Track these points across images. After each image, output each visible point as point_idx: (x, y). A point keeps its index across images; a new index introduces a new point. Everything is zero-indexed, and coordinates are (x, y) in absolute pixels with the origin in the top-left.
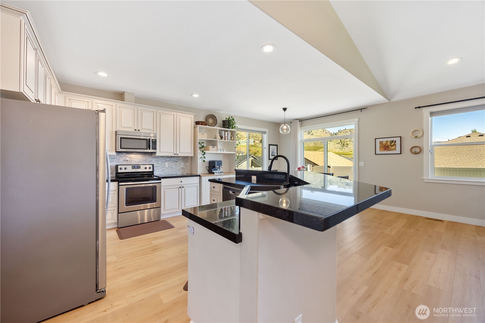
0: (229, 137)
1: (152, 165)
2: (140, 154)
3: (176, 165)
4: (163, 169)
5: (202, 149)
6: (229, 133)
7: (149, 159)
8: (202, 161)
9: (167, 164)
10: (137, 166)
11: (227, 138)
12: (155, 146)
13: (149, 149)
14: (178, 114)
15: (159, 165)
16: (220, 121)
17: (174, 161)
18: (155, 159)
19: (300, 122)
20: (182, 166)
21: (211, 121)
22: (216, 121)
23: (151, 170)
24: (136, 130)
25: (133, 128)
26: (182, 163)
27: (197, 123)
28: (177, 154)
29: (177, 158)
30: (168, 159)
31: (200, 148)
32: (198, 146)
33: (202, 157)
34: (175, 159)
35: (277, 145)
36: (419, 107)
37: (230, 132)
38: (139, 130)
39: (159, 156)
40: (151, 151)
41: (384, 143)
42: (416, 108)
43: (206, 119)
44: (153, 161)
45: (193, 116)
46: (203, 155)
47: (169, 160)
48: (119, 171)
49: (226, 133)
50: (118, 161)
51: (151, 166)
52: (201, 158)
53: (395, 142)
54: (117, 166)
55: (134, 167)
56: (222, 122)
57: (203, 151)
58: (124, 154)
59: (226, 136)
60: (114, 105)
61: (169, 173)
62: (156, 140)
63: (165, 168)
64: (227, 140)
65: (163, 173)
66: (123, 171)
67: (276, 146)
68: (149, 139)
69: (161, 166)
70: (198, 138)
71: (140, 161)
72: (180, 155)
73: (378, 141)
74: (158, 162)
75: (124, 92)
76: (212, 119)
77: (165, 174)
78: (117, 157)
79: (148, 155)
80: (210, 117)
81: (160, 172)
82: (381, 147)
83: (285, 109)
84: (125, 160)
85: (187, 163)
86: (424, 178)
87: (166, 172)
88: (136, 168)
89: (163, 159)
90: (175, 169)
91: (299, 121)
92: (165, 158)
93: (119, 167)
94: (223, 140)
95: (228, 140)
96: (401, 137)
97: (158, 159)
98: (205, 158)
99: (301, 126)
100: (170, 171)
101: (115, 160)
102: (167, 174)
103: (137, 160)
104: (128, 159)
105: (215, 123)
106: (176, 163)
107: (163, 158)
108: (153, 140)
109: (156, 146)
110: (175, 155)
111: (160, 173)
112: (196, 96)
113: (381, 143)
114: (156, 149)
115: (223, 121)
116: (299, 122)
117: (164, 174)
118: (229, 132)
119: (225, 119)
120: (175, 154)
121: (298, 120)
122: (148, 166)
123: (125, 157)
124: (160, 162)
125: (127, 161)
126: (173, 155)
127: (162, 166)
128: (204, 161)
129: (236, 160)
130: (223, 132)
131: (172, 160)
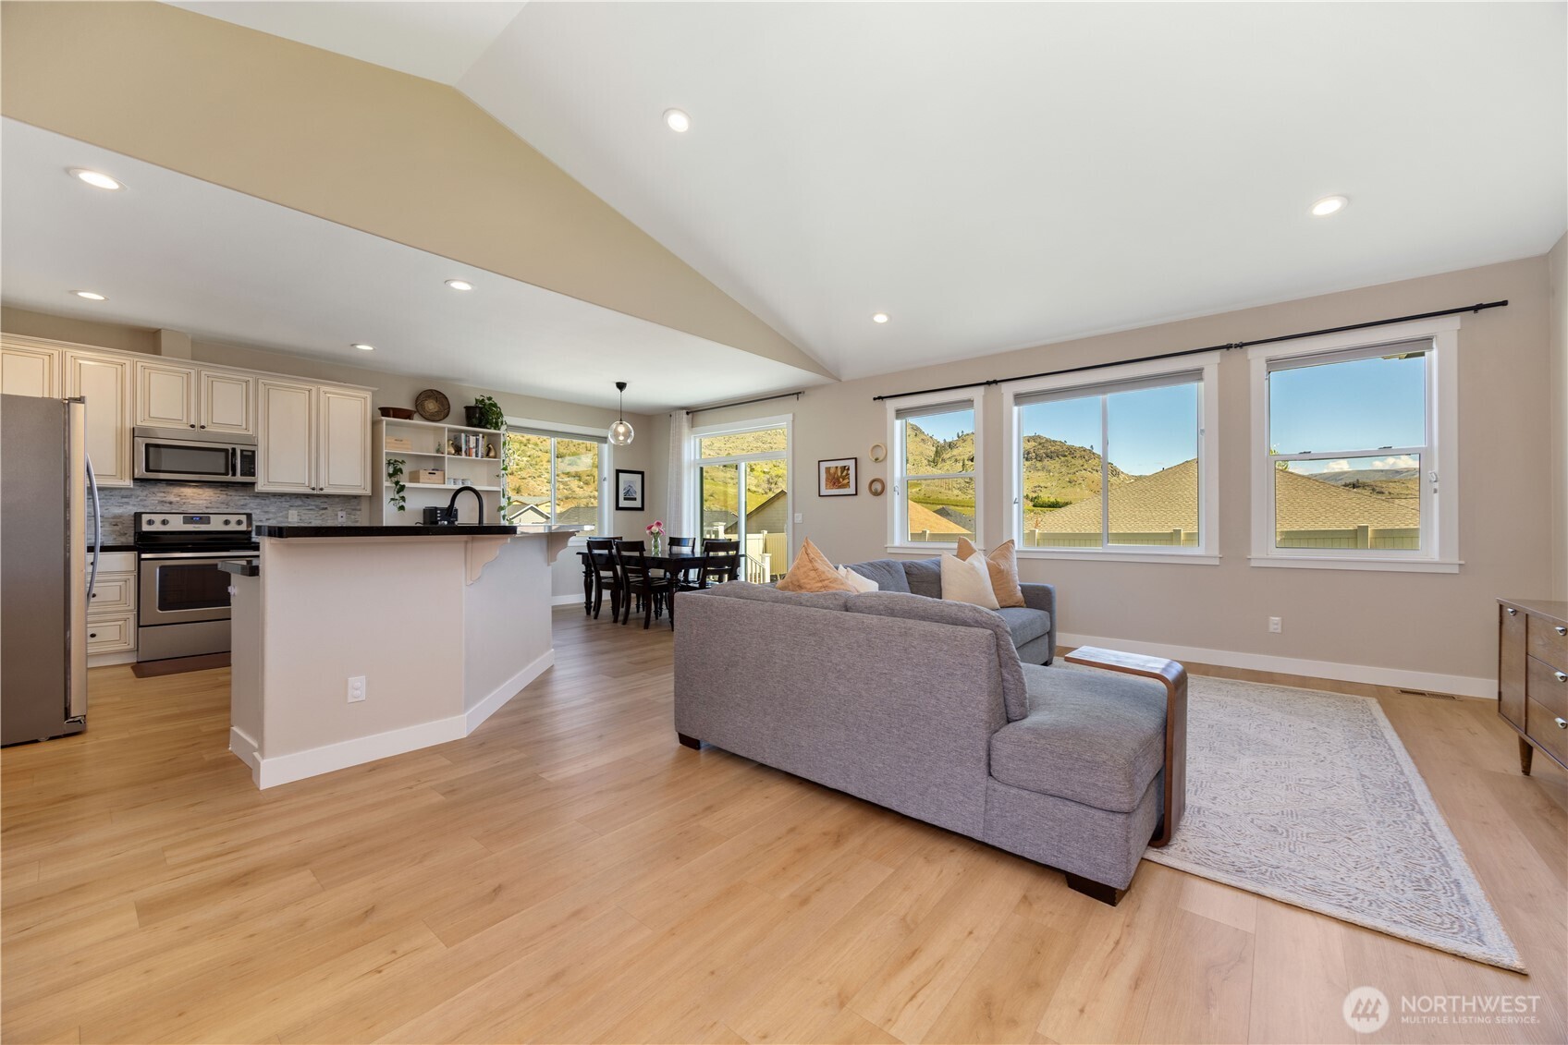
0: (482, 450)
1: (245, 516)
2: (210, 487)
3: (323, 516)
5: (394, 479)
6: (481, 439)
7: (239, 500)
8: (396, 509)
9: (293, 514)
10: (201, 518)
11: (474, 450)
12: (250, 468)
13: (234, 474)
14: (324, 388)
15: (271, 516)
16: (457, 408)
17: (317, 506)
18: (258, 501)
19: (690, 415)
21: (431, 406)
22: (447, 407)
23: (243, 527)
24: (193, 426)
25: (185, 420)
26: (343, 514)
27: (386, 412)
28: (321, 489)
29: (325, 500)
30: (299, 502)
31: (390, 475)
32: (385, 470)
33: (397, 497)
34: (318, 502)
35: (642, 473)
36: (880, 398)
37: (483, 437)
38: (203, 427)
39: (268, 493)
40: (239, 478)
41: (832, 471)
42: (875, 399)
43: (416, 403)
44: (251, 505)
45: (368, 395)
46: (398, 492)
47: (300, 503)
48: (145, 528)
49: (472, 439)
50: (142, 503)
51: (244, 518)
52: (392, 499)
53: (848, 469)
54: (138, 516)
55: (192, 518)
56: (464, 410)
57: (397, 483)
58: (162, 487)
59: (472, 444)
60: (128, 363)
62: (254, 452)
64: (474, 457)
66: (157, 527)
67: (640, 476)
68: (234, 450)
69: (274, 518)
70: (384, 451)
71: (209, 505)
73: (824, 465)
74: (266, 509)
75: (160, 330)
76: (435, 402)
78: (139, 492)
79: (236, 490)
80: (429, 397)
82: (827, 479)
83: (621, 386)
84: (162, 501)
85: (358, 513)
86: (888, 545)
88: (196, 522)
89: (281, 502)
91: (688, 413)
92: (288, 499)
93: (145, 518)
94: (464, 456)
95: (477, 456)
96: (856, 459)
97: (267, 502)
98: (404, 501)
99: (693, 425)
101: (132, 501)
103: (201, 502)
104: (172, 498)
105: (443, 412)
106: (324, 512)
107: (283, 499)
108: (245, 453)
109: (254, 468)
110: (315, 492)
112: (365, 347)
113: (828, 469)
114: (253, 474)
115: (468, 408)
116: (685, 416)
118: (481, 435)
119: (473, 403)
120: (313, 489)
121: (685, 411)
122: (233, 519)
123: (162, 495)
124: (272, 509)
125: (171, 503)
126: (309, 491)
127: (279, 519)
128: (402, 508)
129: (502, 508)
130: (463, 435)
131: (309, 505)
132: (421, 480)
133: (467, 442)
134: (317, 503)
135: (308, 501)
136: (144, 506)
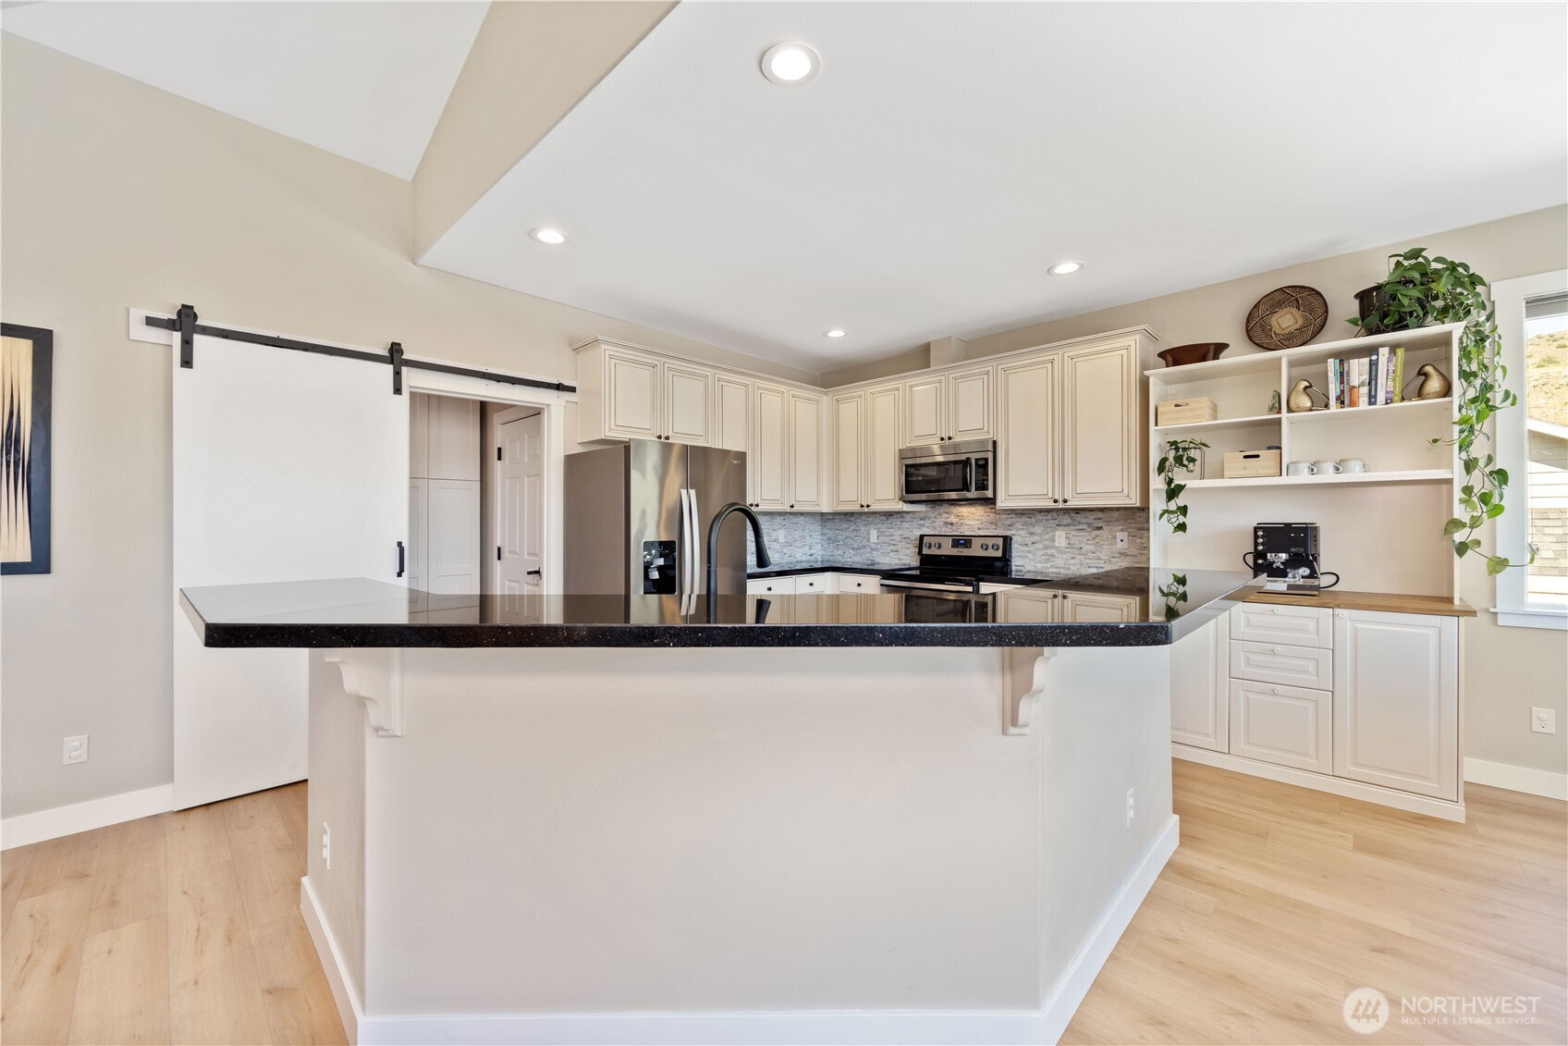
0: (1388, 385)
1: (1002, 539)
2: (982, 505)
3: (1097, 540)
4: (1049, 552)
5: (1167, 476)
7: (1006, 519)
9: (1060, 537)
10: (966, 541)
11: (1365, 390)
12: (984, 480)
13: (970, 489)
15: (1036, 539)
17: (1089, 525)
18: (1024, 519)
20: (1120, 545)
21: (1286, 320)
22: (1320, 311)
23: (999, 554)
24: (943, 439)
25: (937, 433)
26: (1120, 535)
27: (1176, 356)
28: (1066, 502)
29: (1100, 515)
30: (1067, 520)
31: (1161, 469)
32: (1153, 460)
33: (1171, 507)
34: (1091, 517)
37: (1392, 353)
38: (950, 438)
39: (1034, 510)
40: (973, 494)
43: (1248, 321)
44: (1018, 525)
45: (1136, 341)
46: (1170, 499)
47: (1069, 521)
48: (925, 551)
49: (1363, 364)
50: (933, 525)
51: (1000, 542)
52: (1166, 511)
54: (921, 540)
55: (959, 541)
57: (1171, 483)
58: (945, 508)
59: (1359, 377)
61: (1072, 567)
62: (986, 459)
63: (1054, 551)
64: (1363, 405)
65: (1048, 568)
66: (934, 551)
68: (971, 460)
69: (1040, 542)
70: (1153, 428)
71: (981, 526)
72: (1072, 504)
74: (1032, 530)
75: (929, 344)
76: (1294, 311)
77: (1054, 570)
80: (1279, 304)
81: (1040, 562)
84: (946, 523)
87: (1060, 562)
88: (960, 546)
89: (1047, 520)
90: (1090, 555)
92: (1055, 514)
93: (926, 541)
94: (1335, 410)
95: (1373, 403)
97: (1033, 520)
98: (1184, 513)
100: (1073, 561)
101: (927, 523)
102: (1062, 571)
103: (974, 522)
104: (953, 519)
105: (1310, 322)
106: (1098, 532)
107: (1049, 517)
108: (980, 462)
110: (1062, 506)
111: (1039, 565)
112: (1066, 268)
114: (993, 488)
115: (1370, 292)
117: (1051, 570)
118: (1384, 350)
119: (1380, 281)
120: (1056, 501)
122: (990, 542)
123: (946, 515)
124: (1038, 529)
125: (952, 524)
126: (1050, 504)
127: (1047, 543)
128: (1182, 527)
129: (1457, 524)
130: (1332, 364)
131: (1079, 523)
132: (1226, 474)
133: (1342, 377)
134: (1088, 521)
135: (1079, 518)
136: (934, 528)
